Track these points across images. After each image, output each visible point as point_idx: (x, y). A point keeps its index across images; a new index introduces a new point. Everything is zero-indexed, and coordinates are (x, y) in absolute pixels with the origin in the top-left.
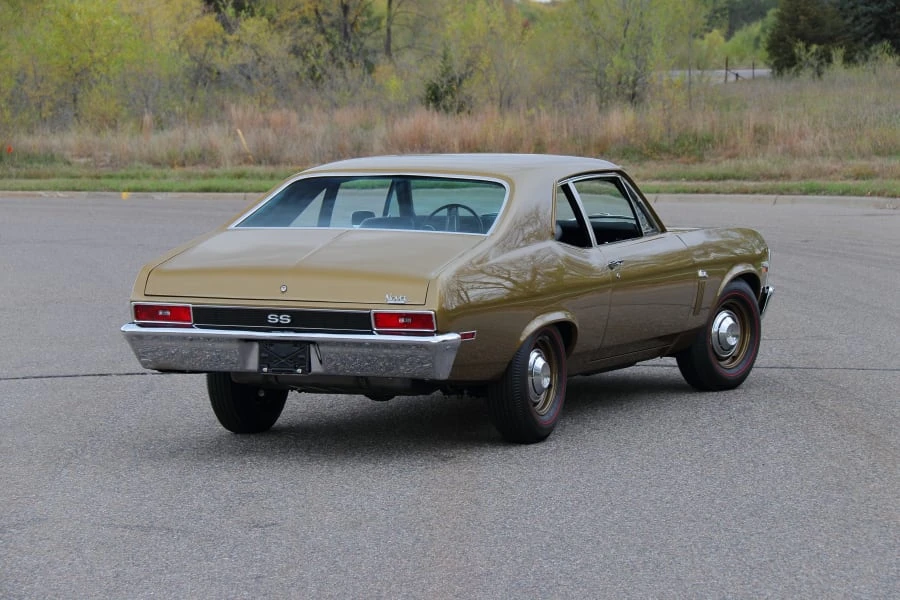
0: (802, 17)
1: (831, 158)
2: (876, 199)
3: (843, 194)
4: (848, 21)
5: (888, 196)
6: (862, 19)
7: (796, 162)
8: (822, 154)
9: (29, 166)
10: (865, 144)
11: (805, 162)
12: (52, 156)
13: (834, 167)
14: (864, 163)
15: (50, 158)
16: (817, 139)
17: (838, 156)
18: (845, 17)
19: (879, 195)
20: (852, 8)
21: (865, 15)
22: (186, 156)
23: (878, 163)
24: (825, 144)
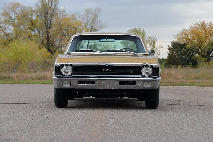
0: (172, 60)
1: (185, 80)
2: (197, 87)
3: (189, 86)
4: (181, 61)
5: (200, 86)
6: (184, 61)
7: (177, 80)
8: (183, 79)
9: (4, 79)
10: (193, 77)
11: (179, 80)
12: (10, 77)
13: (186, 81)
14: (193, 80)
15: (9, 78)
16: (182, 75)
17: (186, 79)
18: (180, 60)
19: (198, 86)
20: (182, 59)
21: (184, 60)
22: (40, 77)
23: (196, 80)
24: (183, 77)
